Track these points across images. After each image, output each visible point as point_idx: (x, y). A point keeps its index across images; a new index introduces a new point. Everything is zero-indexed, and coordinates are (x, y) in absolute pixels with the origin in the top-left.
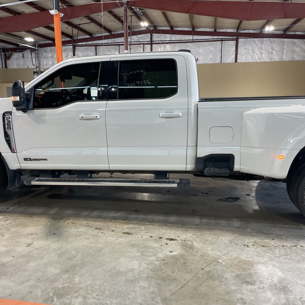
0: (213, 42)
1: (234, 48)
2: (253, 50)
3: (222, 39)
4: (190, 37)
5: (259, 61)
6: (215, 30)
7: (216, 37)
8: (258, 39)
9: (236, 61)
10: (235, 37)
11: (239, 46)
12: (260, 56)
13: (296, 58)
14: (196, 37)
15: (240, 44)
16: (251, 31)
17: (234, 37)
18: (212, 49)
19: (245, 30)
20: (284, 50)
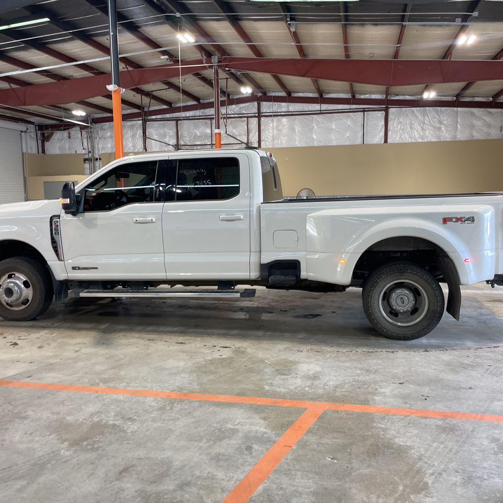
0: (351, 114)
1: (383, 123)
2: (411, 125)
3: (364, 109)
4: (316, 107)
5: (420, 140)
6: (354, 96)
7: (354, 106)
8: (419, 108)
9: (386, 141)
10: (384, 106)
11: (389, 119)
12: (422, 134)
13: (477, 136)
14: (325, 107)
15: (390, 117)
16: (407, 98)
17: (382, 106)
18: (349, 123)
19: (398, 95)
20: (458, 125)
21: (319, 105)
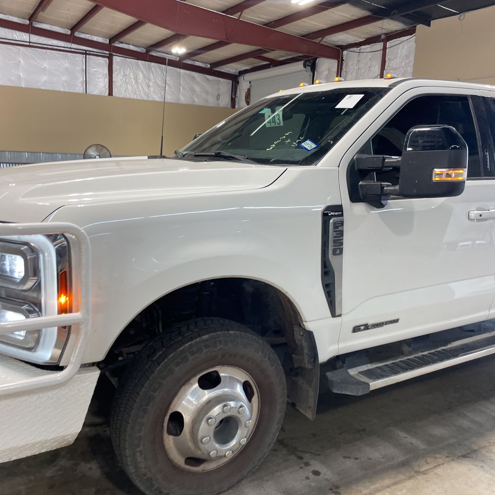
0: (69, 54)
1: (106, 71)
2: (136, 79)
3: (86, 51)
4: (24, 37)
5: (145, 98)
6: (73, 34)
7: (74, 46)
8: (143, 62)
9: (111, 93)
10: (107, 52)
11: (114, 69)
12: (147, 90)
13: (197, 101)
15: (115, 66)
16: (132, 48)
17: (105, 52)
18: (67, 65)
19: (122, 43)
20: (181, 87)
21: (28, 35)
